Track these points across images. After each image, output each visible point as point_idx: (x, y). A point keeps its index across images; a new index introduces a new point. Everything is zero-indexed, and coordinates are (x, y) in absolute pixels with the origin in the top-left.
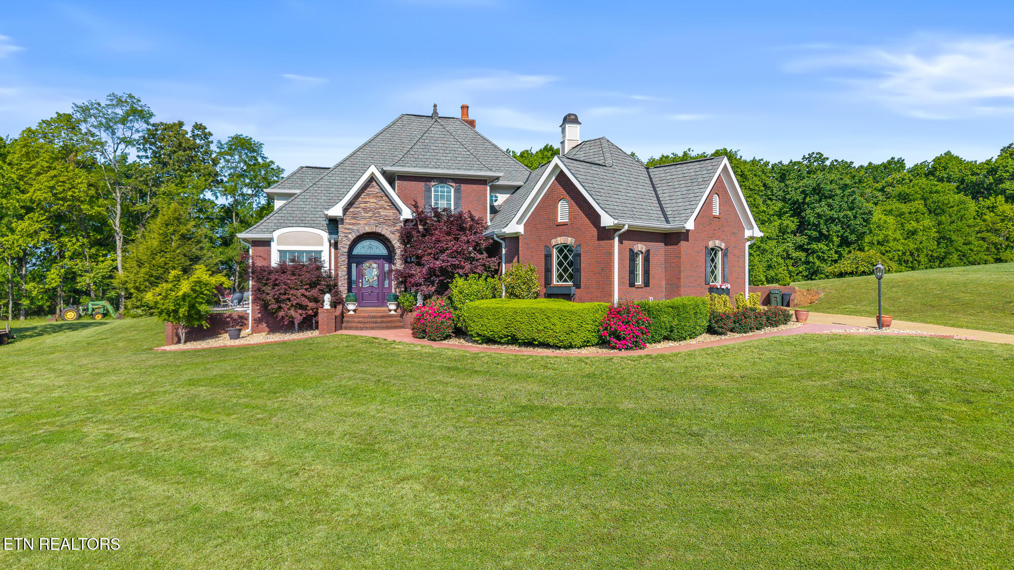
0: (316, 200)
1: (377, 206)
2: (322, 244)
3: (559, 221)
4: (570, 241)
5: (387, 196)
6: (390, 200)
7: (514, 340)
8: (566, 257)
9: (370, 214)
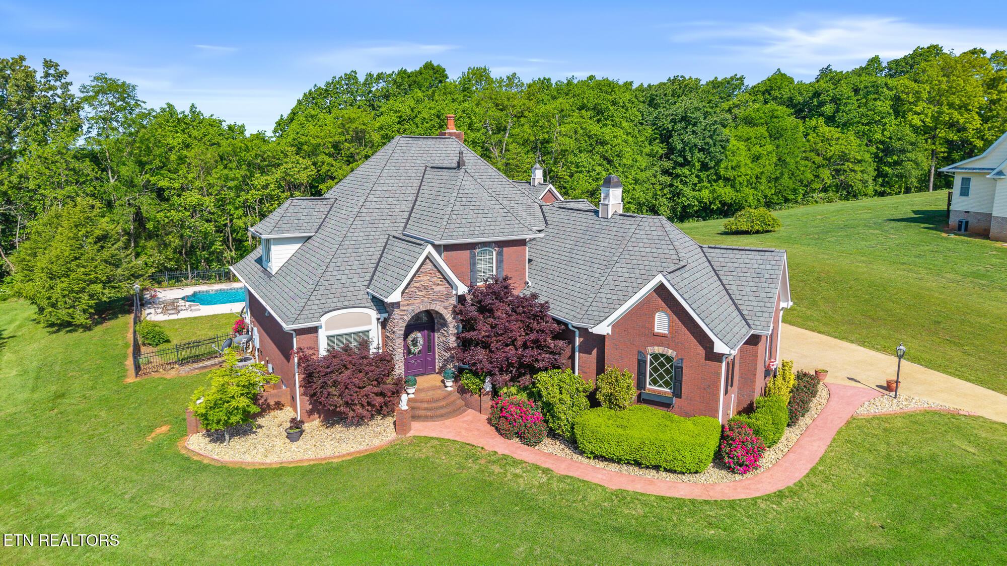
0: (349, 267)
1: (431, 283)
2: (370, 323)
3: (656, 330)
4: (670, 352)
5: (439, 271)
6: (443, 275)
7: (638, 464)
8: (662, 365)
9: (423, 293)
